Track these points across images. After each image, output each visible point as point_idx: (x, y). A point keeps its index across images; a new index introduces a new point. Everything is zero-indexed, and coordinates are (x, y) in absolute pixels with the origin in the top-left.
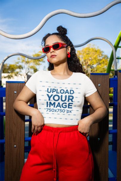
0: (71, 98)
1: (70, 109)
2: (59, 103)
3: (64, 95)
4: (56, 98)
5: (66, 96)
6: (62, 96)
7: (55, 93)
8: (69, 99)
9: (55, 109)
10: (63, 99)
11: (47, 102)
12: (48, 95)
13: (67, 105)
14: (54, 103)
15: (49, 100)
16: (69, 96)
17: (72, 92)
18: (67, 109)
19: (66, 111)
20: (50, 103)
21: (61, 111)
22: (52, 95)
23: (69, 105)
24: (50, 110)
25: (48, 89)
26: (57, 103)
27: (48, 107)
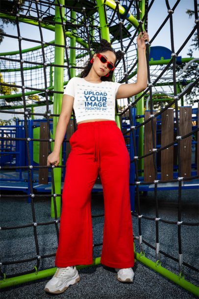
0: (104, 99)
1: (105, 108)
2: (95, 103)
3: (99, 97)
4: (93, 99)
5: (101, 97)
6: (97, 97)
7: (91, 95)
8: (103, 100)
9: (92, 107)
10: (99, 99)
11: (86, 103)
12: (85, 97)
13: (102, 104)
14: (91, 103)
15: (87, 100)
16: (103, 98)
17: (105, 94)
18: (102, 107)
19: (102, 109)
20: (88, 103)
21: (98, 109)
22: (89, 97)
23: (104, 105)
24: (89, 109)
25: (85, 92)
26: (93, 103)
27: (87, 107)
